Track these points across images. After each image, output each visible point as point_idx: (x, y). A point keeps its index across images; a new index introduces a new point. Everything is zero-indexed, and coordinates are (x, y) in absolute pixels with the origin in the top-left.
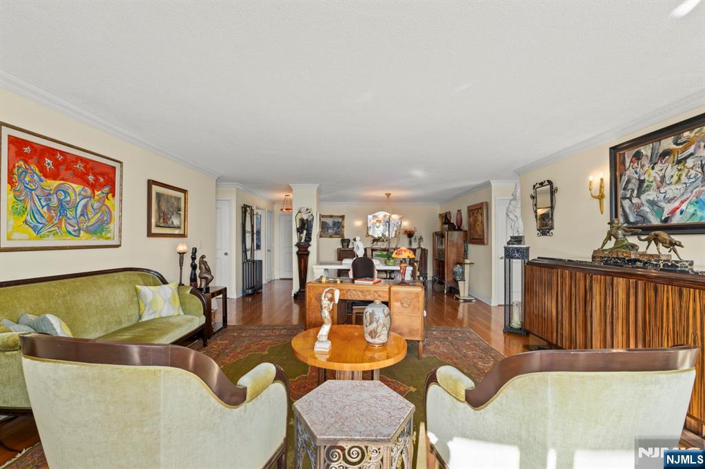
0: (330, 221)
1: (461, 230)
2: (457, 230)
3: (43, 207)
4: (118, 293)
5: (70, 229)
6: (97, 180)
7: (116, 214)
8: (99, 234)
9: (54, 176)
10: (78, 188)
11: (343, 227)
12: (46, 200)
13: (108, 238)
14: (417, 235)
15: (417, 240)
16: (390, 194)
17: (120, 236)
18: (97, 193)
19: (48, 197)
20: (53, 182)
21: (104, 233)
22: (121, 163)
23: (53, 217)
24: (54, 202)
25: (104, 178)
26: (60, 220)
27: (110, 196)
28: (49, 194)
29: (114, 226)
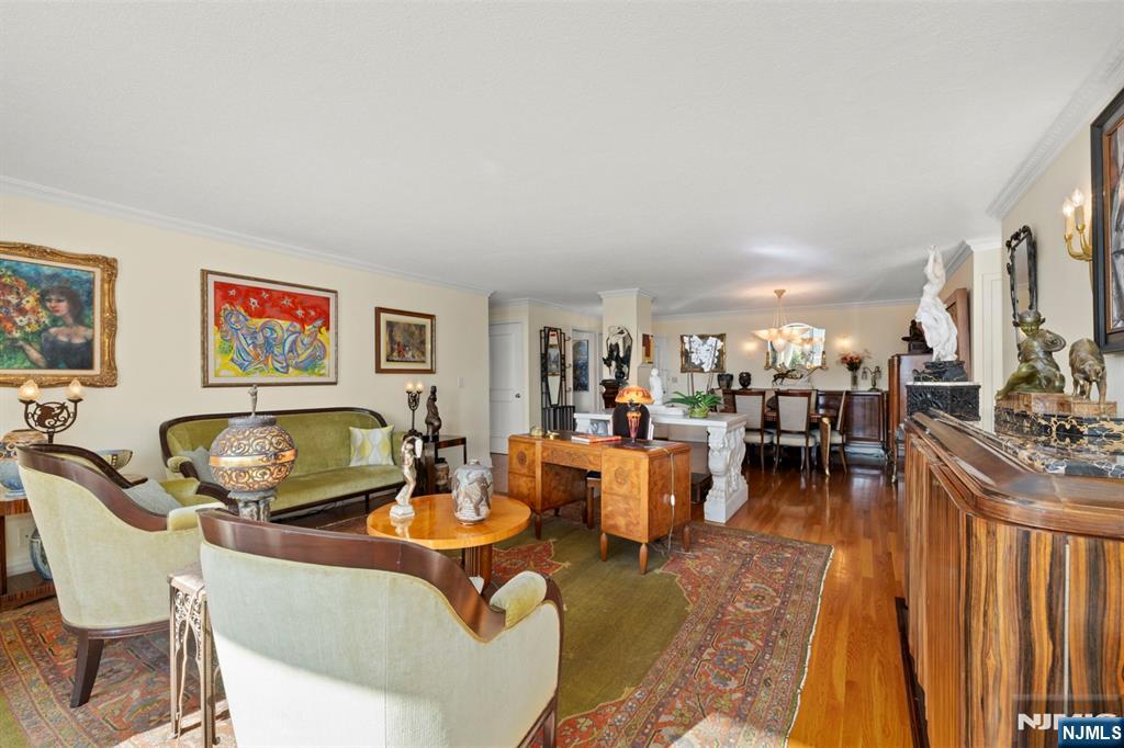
3: (249, 345)
4: (327, 435)
5: (278, 365)
6: (306, 314)
7: (331, 349)
8: (310, 371)
9: (260, 315)
10: (285, 324)
12: (251, 338)
13: (321, 375)
14: (869, 364)
15: (869, 373)
16: (784, 291)
17: (337, 373)
18: (307, 328)
19: (254, 335)
20: (258, 320)
21: (316, 370)
22: (335, 292)
23: (258, 355)
24: (260, 340)
25: (315, 311)
26: (267, 358)
27: (323, 329)
28: (255, 332)
29: (328, 362)
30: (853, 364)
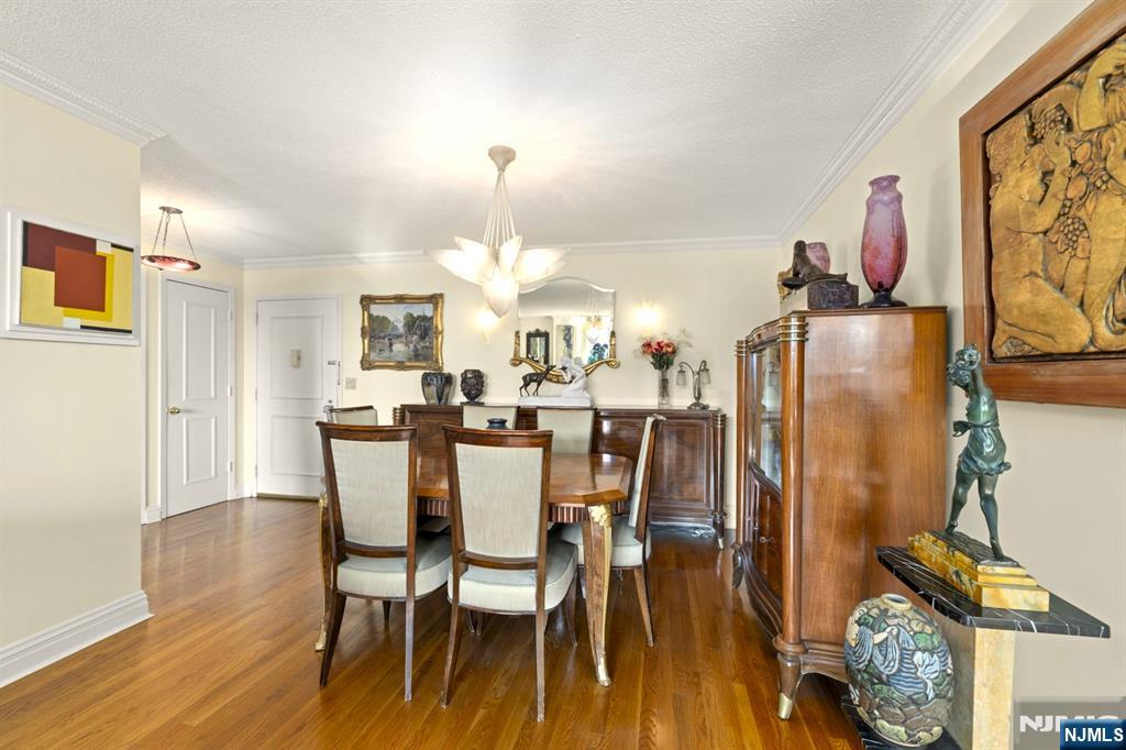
0: (396, 315)
1: (899, 306)
2: (872, 307)
11: (439, 333)
14: (688, 356)
15: (689, 374)
30: (662, 356)
